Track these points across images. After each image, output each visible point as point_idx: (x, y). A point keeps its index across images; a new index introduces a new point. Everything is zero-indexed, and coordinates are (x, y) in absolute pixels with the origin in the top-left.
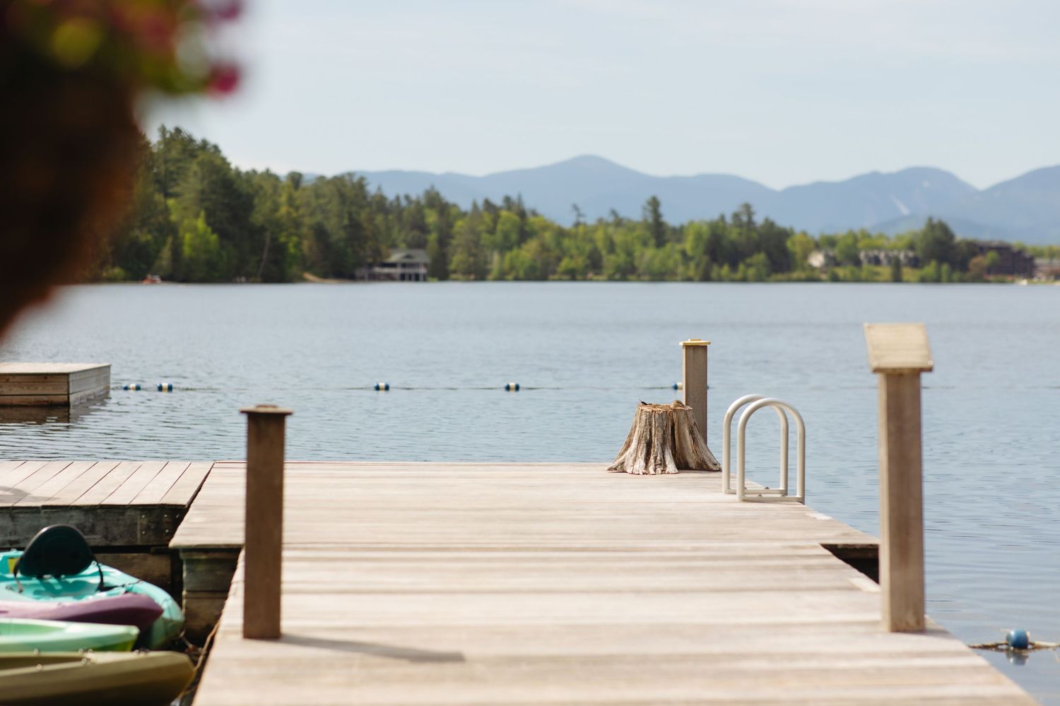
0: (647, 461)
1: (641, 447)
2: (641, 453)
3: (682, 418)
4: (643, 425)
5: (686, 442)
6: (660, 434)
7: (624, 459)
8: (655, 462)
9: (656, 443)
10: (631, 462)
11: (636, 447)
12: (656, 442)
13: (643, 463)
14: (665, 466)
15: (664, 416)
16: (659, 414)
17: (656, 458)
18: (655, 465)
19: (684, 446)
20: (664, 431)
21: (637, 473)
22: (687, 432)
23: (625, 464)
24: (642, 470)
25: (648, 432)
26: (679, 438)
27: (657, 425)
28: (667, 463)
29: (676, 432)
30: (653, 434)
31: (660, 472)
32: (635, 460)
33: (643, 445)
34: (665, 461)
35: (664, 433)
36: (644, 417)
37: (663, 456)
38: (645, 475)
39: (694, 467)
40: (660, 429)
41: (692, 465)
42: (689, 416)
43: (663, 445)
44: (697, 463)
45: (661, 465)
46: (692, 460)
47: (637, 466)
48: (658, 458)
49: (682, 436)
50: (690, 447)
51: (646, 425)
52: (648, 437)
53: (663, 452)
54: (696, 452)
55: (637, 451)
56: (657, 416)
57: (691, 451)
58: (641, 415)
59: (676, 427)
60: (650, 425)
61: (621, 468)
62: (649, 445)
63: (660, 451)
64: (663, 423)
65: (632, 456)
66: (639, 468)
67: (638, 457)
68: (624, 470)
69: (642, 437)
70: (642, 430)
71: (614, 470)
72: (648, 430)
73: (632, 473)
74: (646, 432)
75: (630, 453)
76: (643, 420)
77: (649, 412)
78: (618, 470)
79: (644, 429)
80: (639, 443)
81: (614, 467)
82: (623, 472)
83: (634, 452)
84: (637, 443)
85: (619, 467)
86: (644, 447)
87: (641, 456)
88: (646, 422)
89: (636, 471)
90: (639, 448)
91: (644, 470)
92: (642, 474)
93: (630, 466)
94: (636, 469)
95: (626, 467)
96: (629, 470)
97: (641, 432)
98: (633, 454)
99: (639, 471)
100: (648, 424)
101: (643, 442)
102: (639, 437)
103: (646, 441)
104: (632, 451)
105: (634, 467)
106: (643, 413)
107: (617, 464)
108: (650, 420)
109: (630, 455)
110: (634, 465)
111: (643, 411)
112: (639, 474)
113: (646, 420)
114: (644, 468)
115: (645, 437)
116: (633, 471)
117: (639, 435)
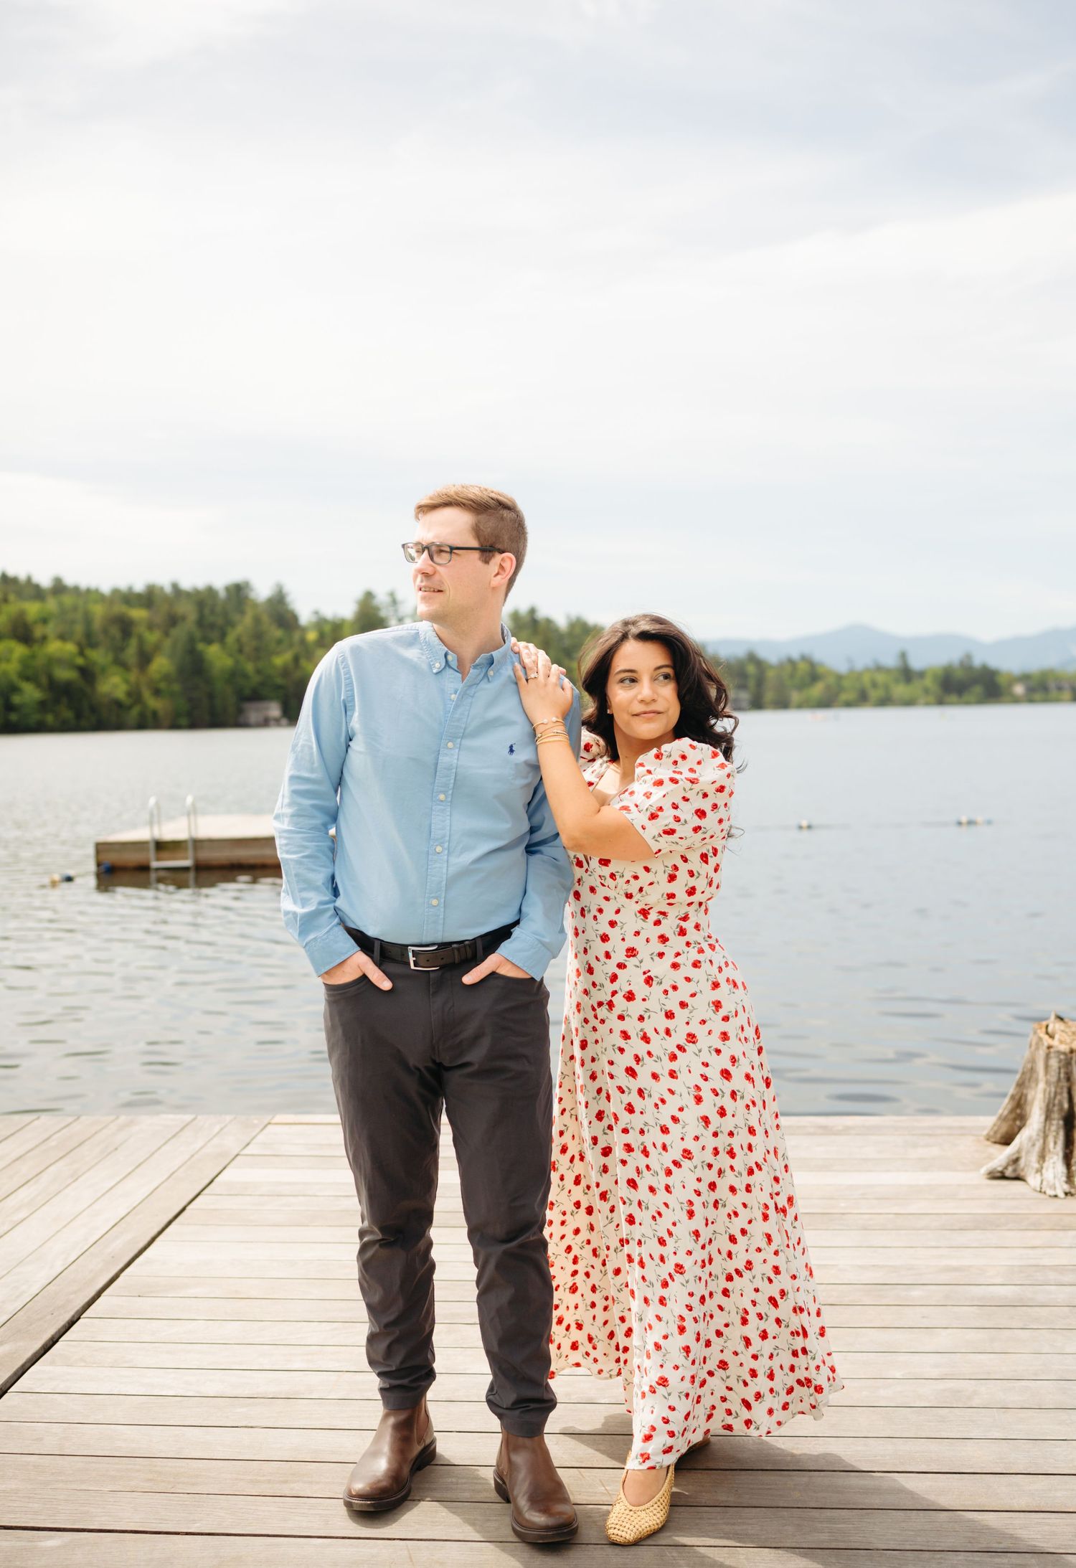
0: (1067, 1159)
1: (1053, 1128)
2: (1055, 1143)
4: (1054, 1079)
7: (1019, 1151)
10: (1034, 1158)
11: (1042, 1125)
13: (1061, 1168)
21: (1053, 1193)
23: (1022, 1163)
24: (1061, 1188)
25: (1065, 1095)
32: (1042, 1157)
33: (1058, 1123)
36: (1054, 1063)
38: (1069, 1197)
47: (1049, 1174)
51: (1059, 1080)
52: (1066, 1106)
55: (1045, 1137)
58: (1048, 1057)
60: (1068, 1078)
61: (1015, 1170)
62: (1069, 1120)
65: (1034, 1145)
66: (1055, 1177)
67: (1049, 1151)
68: (1019, 1174)
69: (1054, 1105)
70: (1053, 1089)
71: (999, 1175)
72: (1065, 1090)
73: (1041, 1188)
74: (1061, 1093)
75: (1030, 1138)
76: (1054, 1068)
77: (1064, 1054)
78: (1009, 1174)
79: (1056, 1087)
80: (1048, 1117)
81: (1000, 1169)
82: (1018, 1178)
83: (1038, 1135)
84: (1043, 1117)
85: (1010, 1169)
86: (1058, 1128)
87: (1054, 1148)
88: (1059, 1073)
89: (1050, 1188)
90: (1049, 1129)
91: (1066, 1182)
92: (1061, 1195)
93: (1034, 1171)
94: (1048, 1182)
95: (1023, 1170)
96: (1033, 1180)
97: (1050, 1093)
98: (1038, 1140)
99: (1054, 1184)
100: (1064, 1078)
101: (1056, 1115)
102: (1048, 1106)
103: (1063, 1114)
104: (1034, 1134)
105: (1042, 1175)
106: (1052, 1055)
107: (1004, 1163)
108: (1067, 1068)
109: (1030, 1144)
110: (1042, 1168)
111: (1052, 1050)
112: (1056, 1196)
113: (1060, 1068)
114: (1064, 1179)
115: (1061, 1104)
116: (1042, 1183)
117: (1047, 1101)
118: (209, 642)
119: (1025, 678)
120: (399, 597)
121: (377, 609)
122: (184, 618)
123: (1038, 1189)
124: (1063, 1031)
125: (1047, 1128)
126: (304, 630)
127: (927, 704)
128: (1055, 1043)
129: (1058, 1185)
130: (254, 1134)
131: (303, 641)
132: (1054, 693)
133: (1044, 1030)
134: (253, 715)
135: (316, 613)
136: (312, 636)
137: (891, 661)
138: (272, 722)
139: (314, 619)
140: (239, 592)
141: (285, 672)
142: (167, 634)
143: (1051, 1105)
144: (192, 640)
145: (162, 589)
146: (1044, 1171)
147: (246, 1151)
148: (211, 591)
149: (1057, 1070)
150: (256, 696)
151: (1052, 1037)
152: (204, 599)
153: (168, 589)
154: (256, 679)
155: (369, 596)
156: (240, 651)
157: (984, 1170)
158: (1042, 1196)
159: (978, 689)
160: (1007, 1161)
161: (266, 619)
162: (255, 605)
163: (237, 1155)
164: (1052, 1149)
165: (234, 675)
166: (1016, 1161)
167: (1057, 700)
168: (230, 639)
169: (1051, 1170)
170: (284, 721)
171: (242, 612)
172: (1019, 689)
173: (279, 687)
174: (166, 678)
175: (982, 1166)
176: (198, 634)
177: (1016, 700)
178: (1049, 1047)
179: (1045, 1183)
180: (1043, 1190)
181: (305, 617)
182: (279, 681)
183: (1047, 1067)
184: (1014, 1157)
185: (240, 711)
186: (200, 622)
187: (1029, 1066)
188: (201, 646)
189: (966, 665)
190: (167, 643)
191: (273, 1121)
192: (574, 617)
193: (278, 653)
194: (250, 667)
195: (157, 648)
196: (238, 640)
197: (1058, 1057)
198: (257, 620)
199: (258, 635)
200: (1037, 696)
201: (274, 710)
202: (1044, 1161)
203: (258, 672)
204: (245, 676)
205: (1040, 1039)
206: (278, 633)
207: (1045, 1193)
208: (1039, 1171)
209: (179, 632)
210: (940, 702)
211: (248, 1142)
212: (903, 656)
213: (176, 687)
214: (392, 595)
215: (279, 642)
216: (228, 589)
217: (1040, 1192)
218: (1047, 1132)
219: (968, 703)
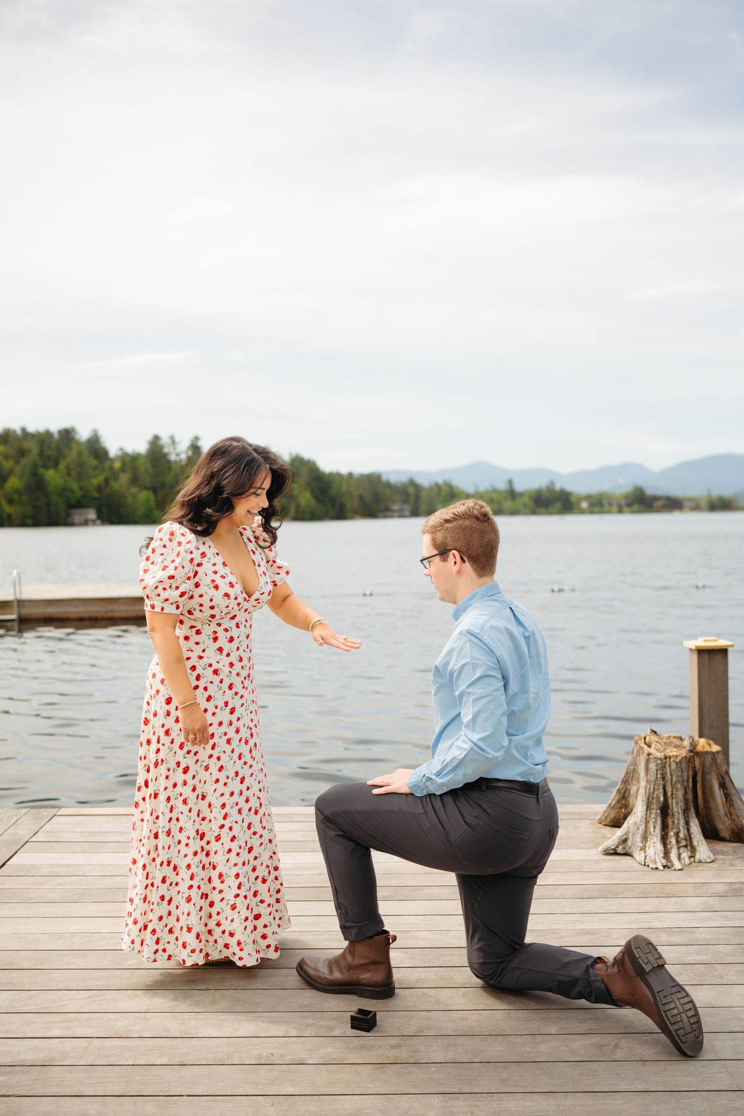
0: (664, 839)
1: (653, 816)
2: (655, 827)
3: (707, 764)
4: (653, 779)
5: (714, 799)
6: (680, 794)
7: (627, 833)
8: (678, 842)
9: (675, 810)
10: (638, 838)
11: (644, 814)
12: (676, 807)
13: (659, 847)
14: (693, 850)
15: (684, 765)
16: (677, 763)
17: (677, 835)
18: (679, 848)
19: (712, 805)
20: (685, 789)
21: (654, 866)
22: (716, 786)
23: (630, 842)
24: (660, 862)
25: (661, 791)
26: (704, 793)
27: (674, 779)
28: (695, 843)
29: (699, 785)
30: (669, 794)
31: (687, 861)
32: (645, 838)
33: (656, 812)
34: (691, 839)
35: (686, 793)
36: (652, 766)
37: (688, 830)
38: (666, 869)
39: (728, 838)
40: (679, 786)
41: (725, 834)
42: (719, 761)
43: (686, 811)
44: (733, 831)
45: (686, 846)
46: (723, 825)
47: (650, 851)
48: (681, 835)
49: (707, 790)
50: (721, 807)
51: (657, 779)
52: (662, 799)
53: (687, 823)
54: (729, 814)
55: (647, 822)
56: (673, 766)
57: (722, 813)
58: (648, 761)
59: (699, 778)
60: (664, 779)
61: (624, 848)
62: (665, 811)
63: (682, 823)
64: (682, 776)
65: (638, 829)
66: (655, 854)
67: (650, 832)
68: (627, 851)
69: (653, 798)
70: (652, 787)
71: (613, 852)
72: (661, 787)
73: (645, 862)
74: (658, 789)
75: (635, 824)
76: (652, 770)
77: (660, 759)
78: (619, 851)
79: (654, 785)
80: (648, 808)
81: (613, 847)
82: (626, 854)
83: (641, 821)
84: (645, 807)
85: (621, 847)
86: (657, 816)
87: (654, 831)
88: (657, 774)
89: (652, 862)
90: (650, 816)
91: (664, 858)
92: (661, 868)
93: (639, 849)
94: (650, 857)
95: (630, 848)
96: (639, 856)
97: (650, 790)
98: (641, 825)
99: (655, 859)
100: (660, 778)
101: (654, 806)
102: (648, 799)
103: (660, 805)
104: (638, 820)
105: (645, 852)
106: (651, 760)
107: (616, 843)
108: (663, 770)
109: (635, 828)
110: (645, 846)
111: (651, 757)
112: (657, 868)
113: (657, 770)
114: (662, 855)
115: (658, 797)
116: (645, 859)
117: (647, 795)
118: (47, 468)
119: (588, 497)
120: (177, 439)
121: (162, 447)
122: (29, 451)
123: (643, 863)
124: (657, 742)
125: (648, 815)
126: (112, 460)
127: (525, 514)
128: (652, 751)
129: (657, 860)
130: (42, 824)
131: (111, 468)
132: (606, 507)
133: (643, 741)
134: (77, 517)
135: (121, 449)
136: (117, 465)
137: (502, 485)
138: (90, 523)
139: (120, 453)
140: (67, 435)
141: (99, 489)
142: (18, 462)
143: (651, 799)
144: (35, 467)
145: (14, 432)
146: (647, 849)
147: (32, 840)
148: (48, 434)
149: (655, 772)
150: (79, 505)
151: (649, 746)
152: (44, 439)
153: (19, 432)
154: (79, 493)
155: (156, 438)
156: (69, 474)
157: (600, 848)
158: (646, 868)
159: (558, 505)
160: (618, 840)
161: (86, 453)
162: (79, 443)
163: (27, 842)
164: (652, 832)
165: (63, 491)
166: (625, 841)
167: (609, 512)
168: (62, 466)
169: (652, 849)
170: (98, 522)
171: (70, 448)
172: (584, 505)
173: (96, 499)
174: (17, 492)
175: (599, 844)
176: (39, 463)
177: (582, 512)
178: (649, 754)
179: (648, 858)
180: (646, 864)
181: (113, 452)
182: (95, 494)
183: (647, 769)
184: (624, 838)
185: (68, 515)
186: (41, 455)
187: (632, 768)
188: (41, 471)
189: (551, 489)
190: (18, 469)
191: (57, 814)
192: (294, 453)
193: (94, 476)
194: (75, 486)
195: (11, 471)
196: (67, 467)
197: (656, 762)
198: (80, 454)
199: (81, 464)
200: (596, 509)
201: (92, 514)
202: (646, 841)
203: (81, 488)
204: (72, 491)
205: (642, 748)
206: (94, 462)
207: (648, 866)
208: (643, 849)
209: (27, 461)
210: (534, 513)
211: (36, 831)
212: (510, 482)
213: (25, 498)
214: (172, 438)
215: (95, 468)
216: (60, 432)
217: (645, 865)
218: (648, 819)
219: (551, 513)
